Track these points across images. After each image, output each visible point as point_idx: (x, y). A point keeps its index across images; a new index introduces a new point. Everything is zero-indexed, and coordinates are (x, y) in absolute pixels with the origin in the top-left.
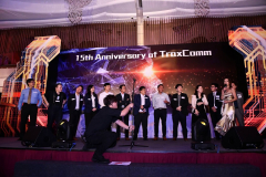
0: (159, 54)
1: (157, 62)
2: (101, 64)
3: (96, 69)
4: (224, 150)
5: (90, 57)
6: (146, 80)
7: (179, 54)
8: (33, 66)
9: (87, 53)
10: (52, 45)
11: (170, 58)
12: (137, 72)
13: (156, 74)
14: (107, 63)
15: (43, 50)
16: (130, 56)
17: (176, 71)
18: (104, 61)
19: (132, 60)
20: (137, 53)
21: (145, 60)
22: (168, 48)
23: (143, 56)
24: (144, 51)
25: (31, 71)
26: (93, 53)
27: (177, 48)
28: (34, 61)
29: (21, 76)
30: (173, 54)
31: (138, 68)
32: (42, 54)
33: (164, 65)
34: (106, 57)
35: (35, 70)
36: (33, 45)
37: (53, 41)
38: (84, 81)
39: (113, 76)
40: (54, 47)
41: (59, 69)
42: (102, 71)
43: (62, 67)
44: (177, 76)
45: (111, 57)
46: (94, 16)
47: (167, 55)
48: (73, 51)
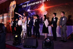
3: (27, 10)
5: (25, 6)
6: (42, 12)
12: (39, 9)
13: (45, 9)
14: (30, 7)
15: (12, 6)
16: (37, 3)
18: (29, 6)
20: (39, 1)
23: (41, 2)
25: (11, 13)
28: (11, 10)
34: (30, 5)
37: (14, 3)
48: (21, 4)
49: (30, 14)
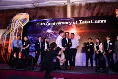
0: (79, 22)
1: (78, 26)
2: (49, 27)
3: (46, 30)
4: (113, 73)
5: (43, 24)
7: (89, 22)
8: (15, 28)
9: (42, 22)
10: (25, 18)
11: (84, 24)
13: (77, 32)
14: (52, 26)
15: (20, 20)
16: (64, 23)
17: (87, 31)
19: (65, 25)
20: (67, 21)
21: (71, 25)
22: (83, 19)
23: (71, 23)
24: (71, 21)
25: (14, 31)
26: (45, 22)
27: (88, 19)
28: (16, 25)
29: (10, 33)
30: (86, 22)
31: (68, 29)
32: (20, 22)
33: (81, 28)
34: (51, 24)
35: (16, 30)
36: (16, 17)
37: (25, 16)
39: (55, 33)
40: (26, 19)
41: (28, 30)
42: (49, 31)
43: (29, 29)
44: (88, 33)
45: (54, 23)
46: (45, 3)
47: (83, 22)
48: (35, 21)
49: (51, 35)
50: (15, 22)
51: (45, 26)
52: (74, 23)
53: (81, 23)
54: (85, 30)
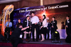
1: (47, 11)
2: (27, 13)
3: (26, 15)
5: (24, 11)
7: (55, 7)
10: (11, 8)
11: (52, 9)
12: (40, 15)
16: (37, 10)
17: (54, 14)
19: (38, 11)
20: (40, 8)
21: (42, 11)
22: (51, 5)
23: (42, 9)
24: (42, 7)
27: (54, 5)
28: (6, 13)
30: (53, 8)
32: (8, 11)
33: (50, 12)
34: (29, 11)
35: (6, 16)
36: (5, 8)
37: (11, 7)
38: (22, 19)
41: (14, 16)
45: (31, 10)
48: (18, 9)
50: (5, 11)
51: (25, 12)
52: (44, 9)
53: (49, 8)
54: (52, 13)
